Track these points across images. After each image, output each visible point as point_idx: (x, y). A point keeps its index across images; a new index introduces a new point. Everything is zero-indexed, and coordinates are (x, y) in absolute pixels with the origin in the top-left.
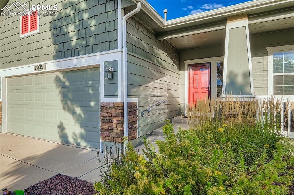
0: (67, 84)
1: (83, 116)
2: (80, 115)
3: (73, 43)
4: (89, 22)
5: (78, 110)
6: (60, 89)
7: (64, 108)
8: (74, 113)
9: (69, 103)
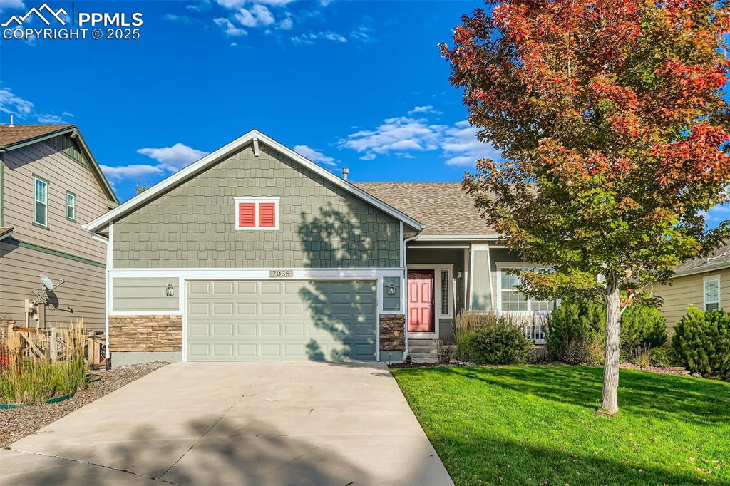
0: (322, 297)
1: (347, 332)
2: (342, 331)
3: (339, 255)
4: (363, 239)
5: (340, 326)
6: (310, 302)
7: (316, 325)
8: (333, 330)
9: (326, 319)
